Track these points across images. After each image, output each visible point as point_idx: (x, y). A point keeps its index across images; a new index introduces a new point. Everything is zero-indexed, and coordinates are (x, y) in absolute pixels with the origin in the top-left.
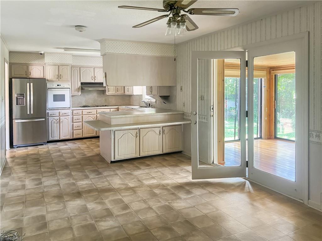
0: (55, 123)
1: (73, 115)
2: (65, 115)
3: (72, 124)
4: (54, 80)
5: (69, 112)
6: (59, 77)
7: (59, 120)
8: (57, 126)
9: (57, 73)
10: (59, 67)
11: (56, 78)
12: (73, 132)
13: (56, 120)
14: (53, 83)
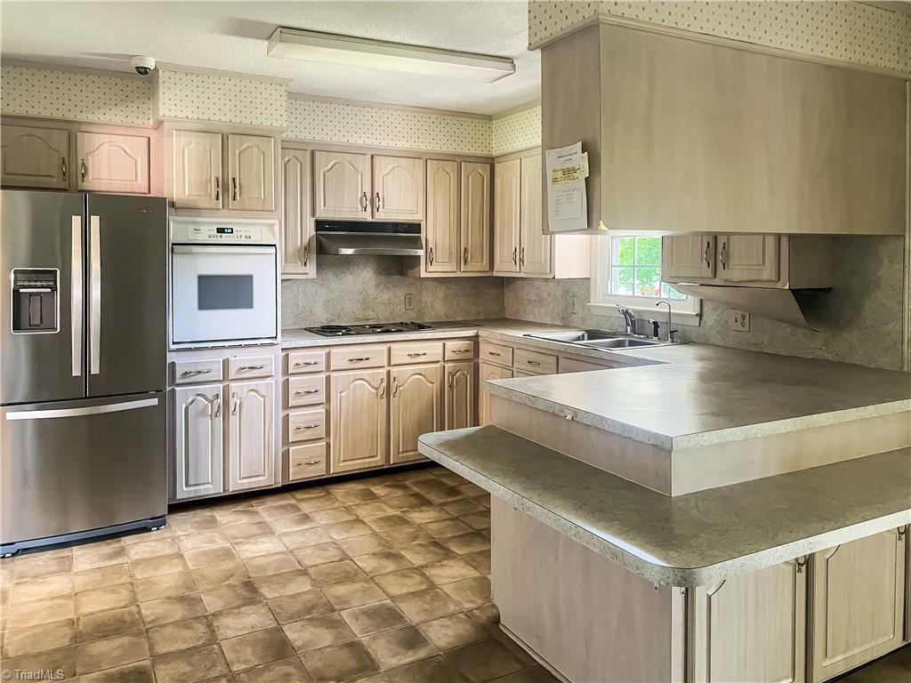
0: (203, 413)
1: (286, 372)
2: (253, 372)
3: (282, 414)
4: (200, 205)
5: (270, 358)
6: (226, 189)
7: (226, 402)
8: (216, 428)
9: (217, 171)
10: (226, 139)
11: (214, 196)
12: (286, 455)
13: (212, 402)
14: (199, 219)
